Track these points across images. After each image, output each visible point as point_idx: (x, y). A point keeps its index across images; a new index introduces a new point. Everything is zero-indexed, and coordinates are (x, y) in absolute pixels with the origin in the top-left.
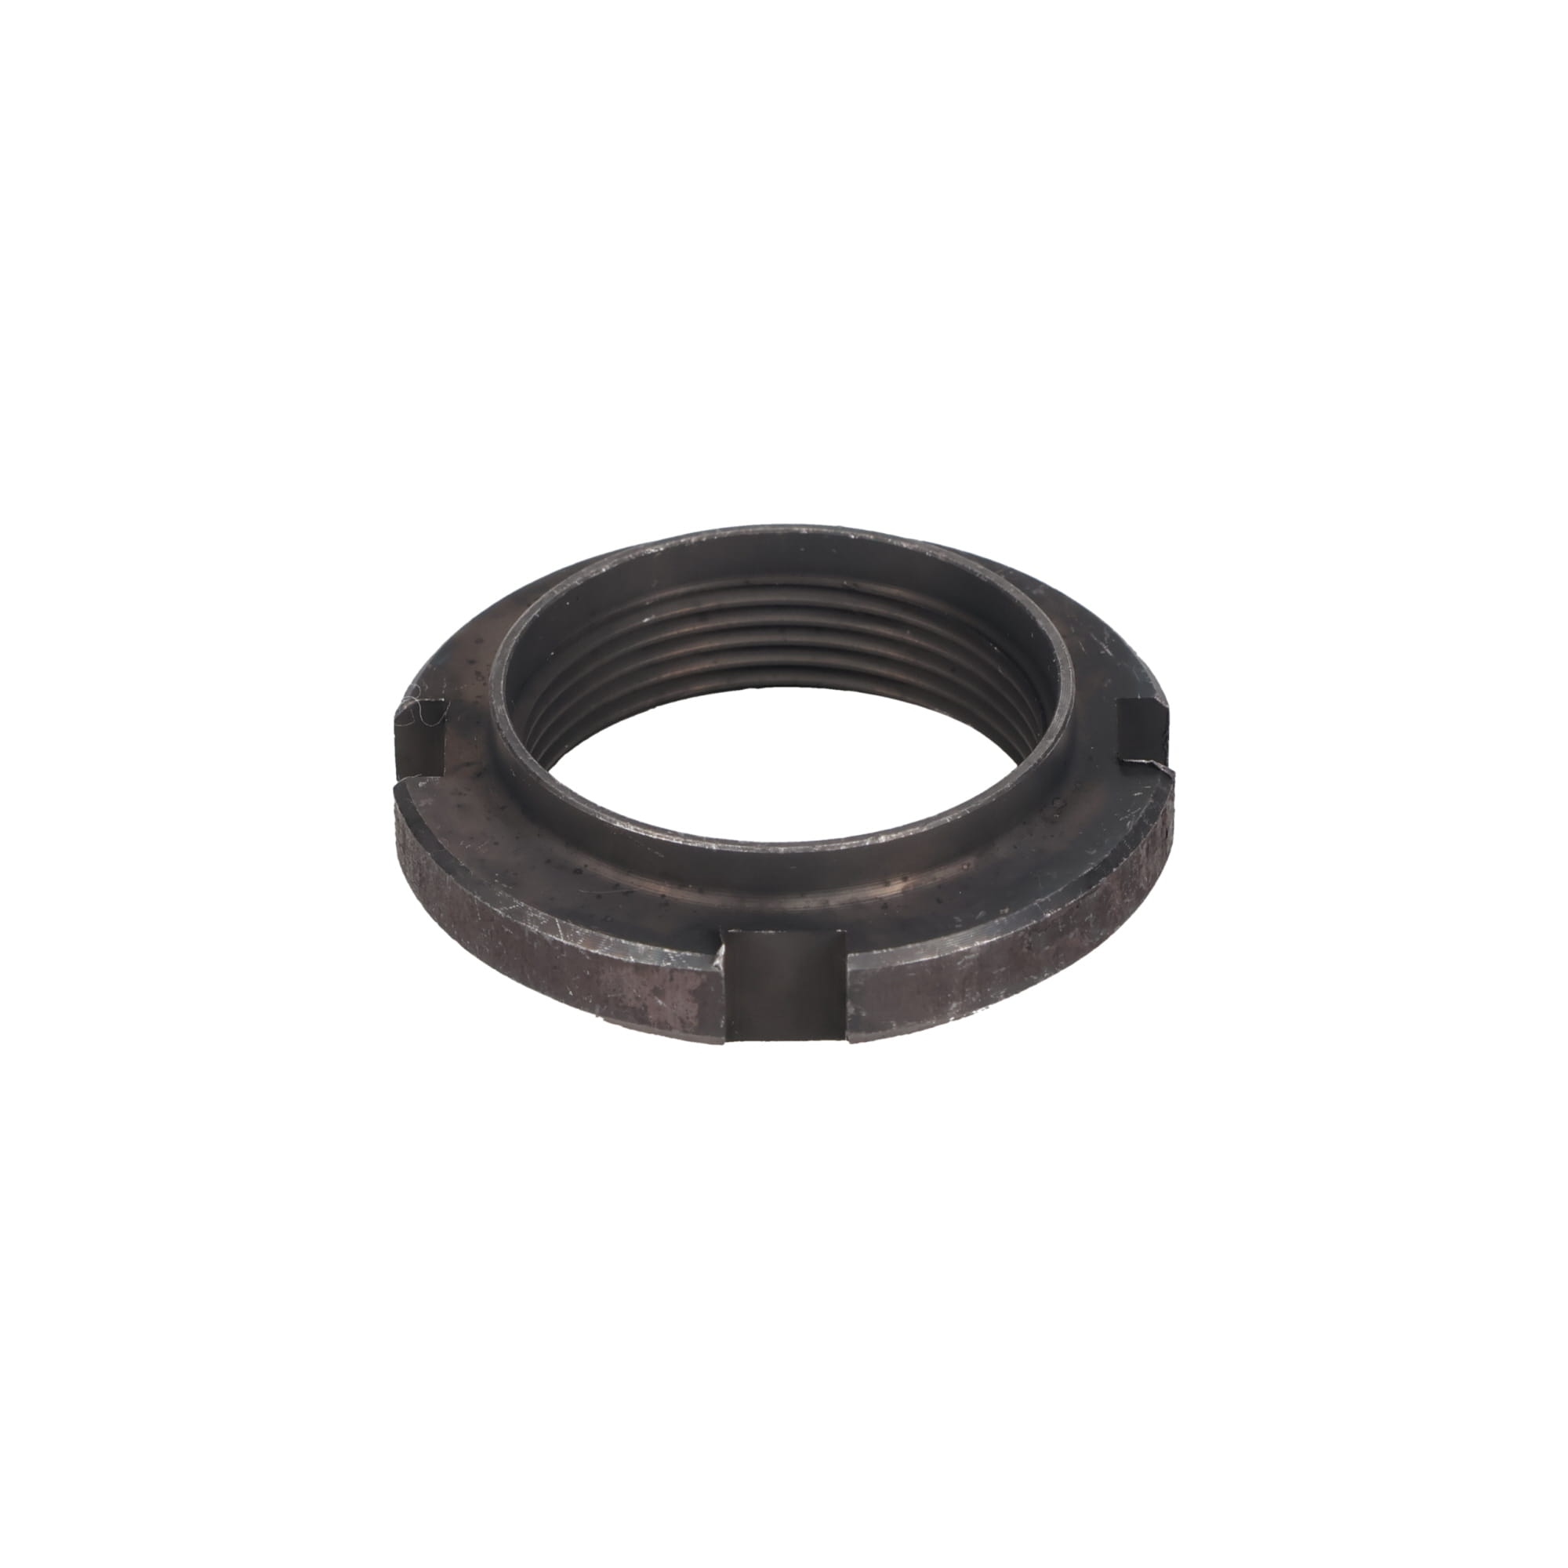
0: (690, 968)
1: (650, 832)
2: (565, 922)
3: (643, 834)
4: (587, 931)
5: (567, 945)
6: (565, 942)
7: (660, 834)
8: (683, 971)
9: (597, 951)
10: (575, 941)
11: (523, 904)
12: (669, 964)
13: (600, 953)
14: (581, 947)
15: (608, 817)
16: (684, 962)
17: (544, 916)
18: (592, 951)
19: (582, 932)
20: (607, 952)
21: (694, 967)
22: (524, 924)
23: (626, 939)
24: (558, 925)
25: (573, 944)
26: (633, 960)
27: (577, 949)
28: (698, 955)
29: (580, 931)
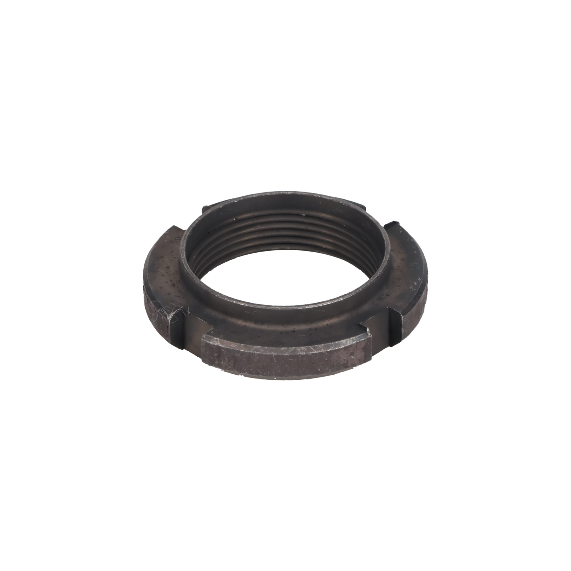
0: (362, 340)
1: (319, 304)
2: (313, 346)
3: (317, 306)
4: (322, 345)
5: (318, 353)
6: (317, 352)
7: (323, 304)
8: (360, 342)
9: (330, 350)
10: (321, 350)
11: (294, 348)
12: (355, 342)
13: (331, 350)
14: (324, 351)
15: (302, 307)
16: (359, 339)
17: (305, 348)
18: (328, 350)
19: (321, 346)
20: (333, 348)
21: (363, 339)
22: (299, 354)
23: (337, 341)
24: (311, 348)
25: (320, 351)
26: (343, 347)
27: (323, 352)
28: (362, 334)
29: (320, 346)
